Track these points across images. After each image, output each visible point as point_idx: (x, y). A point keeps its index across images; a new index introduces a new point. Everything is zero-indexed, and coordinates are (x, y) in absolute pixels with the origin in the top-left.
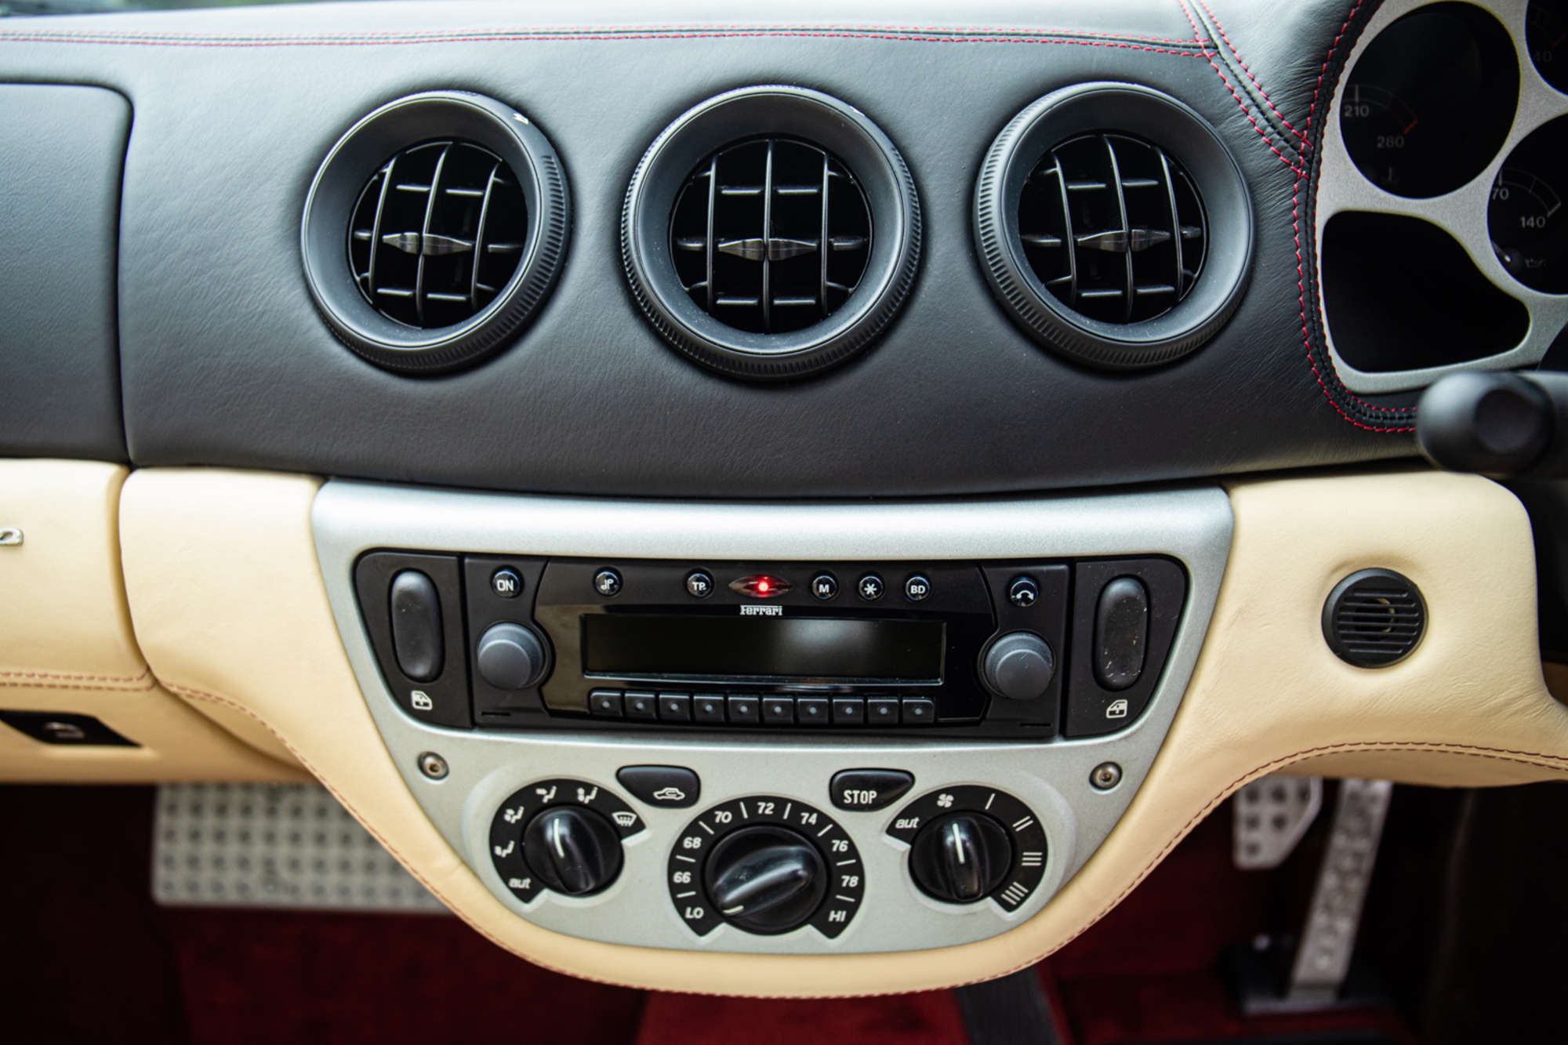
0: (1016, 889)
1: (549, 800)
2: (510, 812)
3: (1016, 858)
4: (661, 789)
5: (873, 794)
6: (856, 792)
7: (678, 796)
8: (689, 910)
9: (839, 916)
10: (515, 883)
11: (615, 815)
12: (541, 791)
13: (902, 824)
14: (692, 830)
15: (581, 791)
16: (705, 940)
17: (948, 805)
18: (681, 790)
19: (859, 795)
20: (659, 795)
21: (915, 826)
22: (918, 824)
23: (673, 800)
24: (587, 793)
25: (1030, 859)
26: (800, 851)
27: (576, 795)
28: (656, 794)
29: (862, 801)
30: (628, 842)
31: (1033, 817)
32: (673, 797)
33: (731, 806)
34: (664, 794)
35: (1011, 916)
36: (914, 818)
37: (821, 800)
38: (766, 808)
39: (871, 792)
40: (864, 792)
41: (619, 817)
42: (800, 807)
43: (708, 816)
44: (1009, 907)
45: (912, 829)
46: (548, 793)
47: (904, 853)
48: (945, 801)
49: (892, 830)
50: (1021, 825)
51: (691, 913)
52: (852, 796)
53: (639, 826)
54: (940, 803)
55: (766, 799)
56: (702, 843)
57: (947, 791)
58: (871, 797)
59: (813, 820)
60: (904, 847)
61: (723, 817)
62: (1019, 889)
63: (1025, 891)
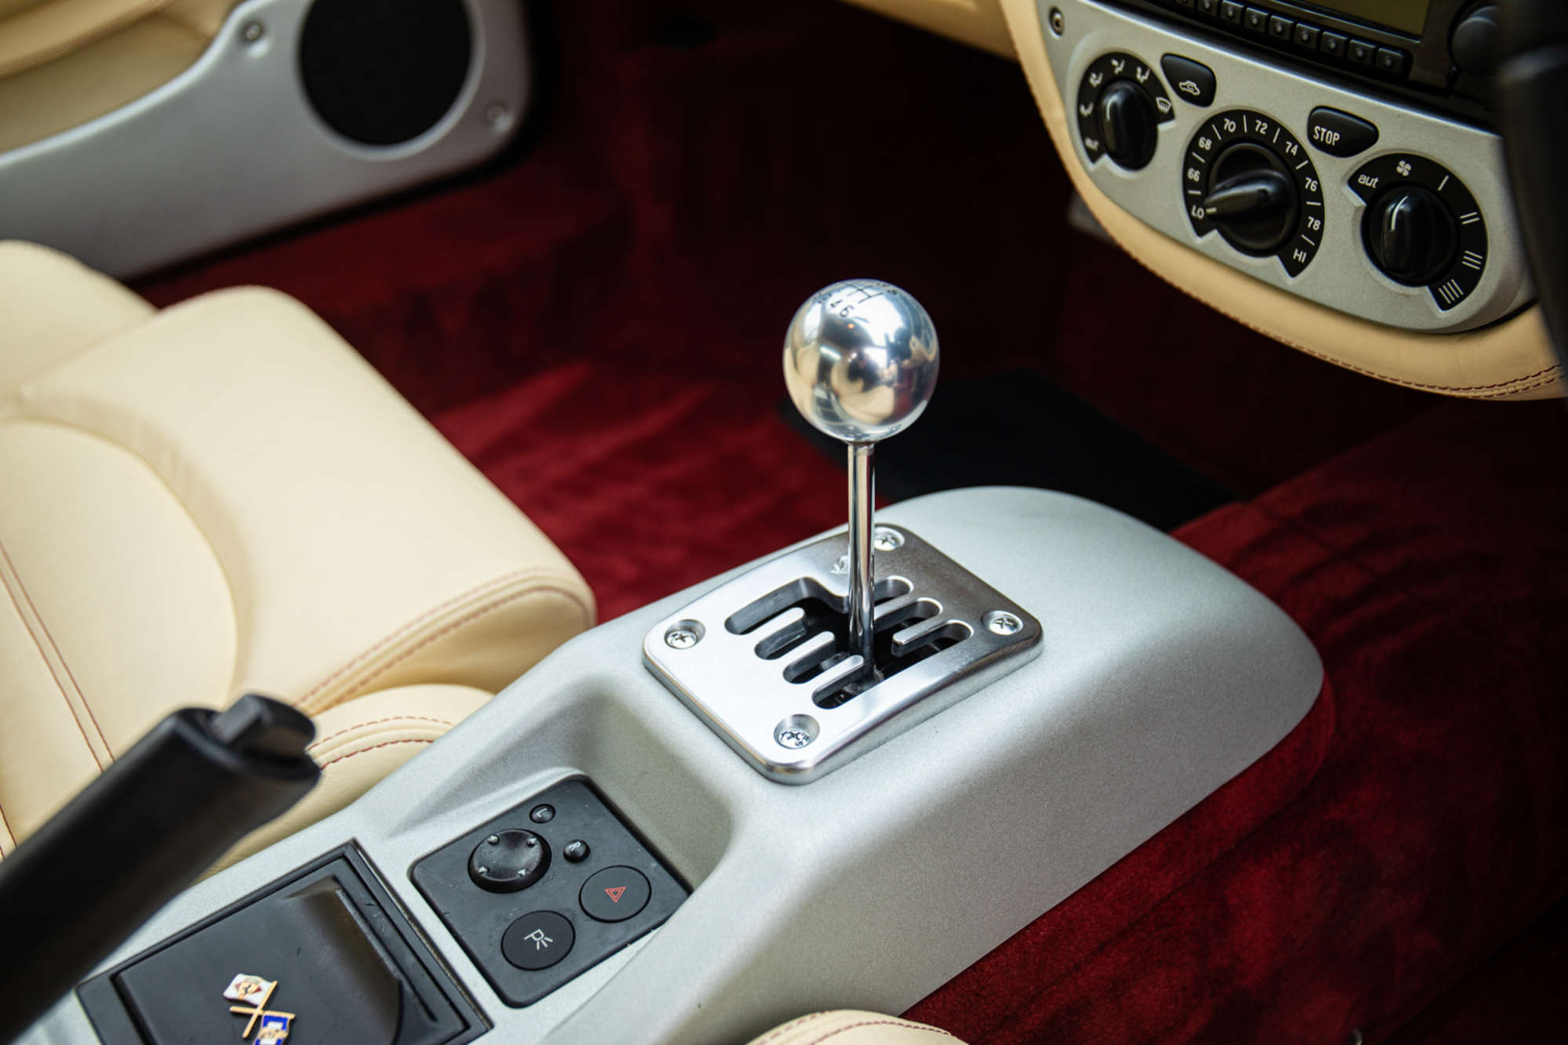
0: (1452, 287)
1: (1119, 73)
2: (1094, 76)
3: (1458, 255)
4: (1184, 81)
5: (1336, 137)
6: (1324, 130)
7: (1195, 91)
8: (1194, 208)
9: (1299, 255)
10: (1089, 142)
11: (1158, 99)
12: (1115, 63)
13: (1363, 180)
14: (1204, 130)
15: (1139, 70)
16: (1198, 241)
17: (1399, 170)
18: (1198, 87)
19: (1325, 133)
20: (1183, 86)
21: (1374, 186)
22: (1377, 183)
23: (1191, 94)
24: (1143, 73)
25: (1470, 260)
26: (1280, 179)
27: (1136, 72)
28: (1181, 84)
29: (1327, 141)
30: (1163, 128)
31: (1479, 215)
32: (1191, 91)
33: (1235, 114)
34: (1185, 87)
35: (1442, 314)
36: (1375, 178)
37: (1299, 130)
38: (1261, 127)
39: (1336, 134)
40: (1330, 132)
41: (1160, 102)
42: (1287, 135)
43: (1218, 119)
44: (1444, 306)
45: (1371, 187)
46: (1119, 66)
47: (1357, 209)
48: (1404, 169)
49: (1353, 183)
50: (1468, 219)
51: (1196, 212)
52: (1320, 132)
53: (1170, 116)
54: (1406, 174)
55: (1264, 118)
56: (1212, 145)
57: (1409, 158)
58: (1335, 139)
59: (1294, 151)
60: (1359, 203)
61: (1230, 125)
62: (1457, 291)
63: (1462, 293)
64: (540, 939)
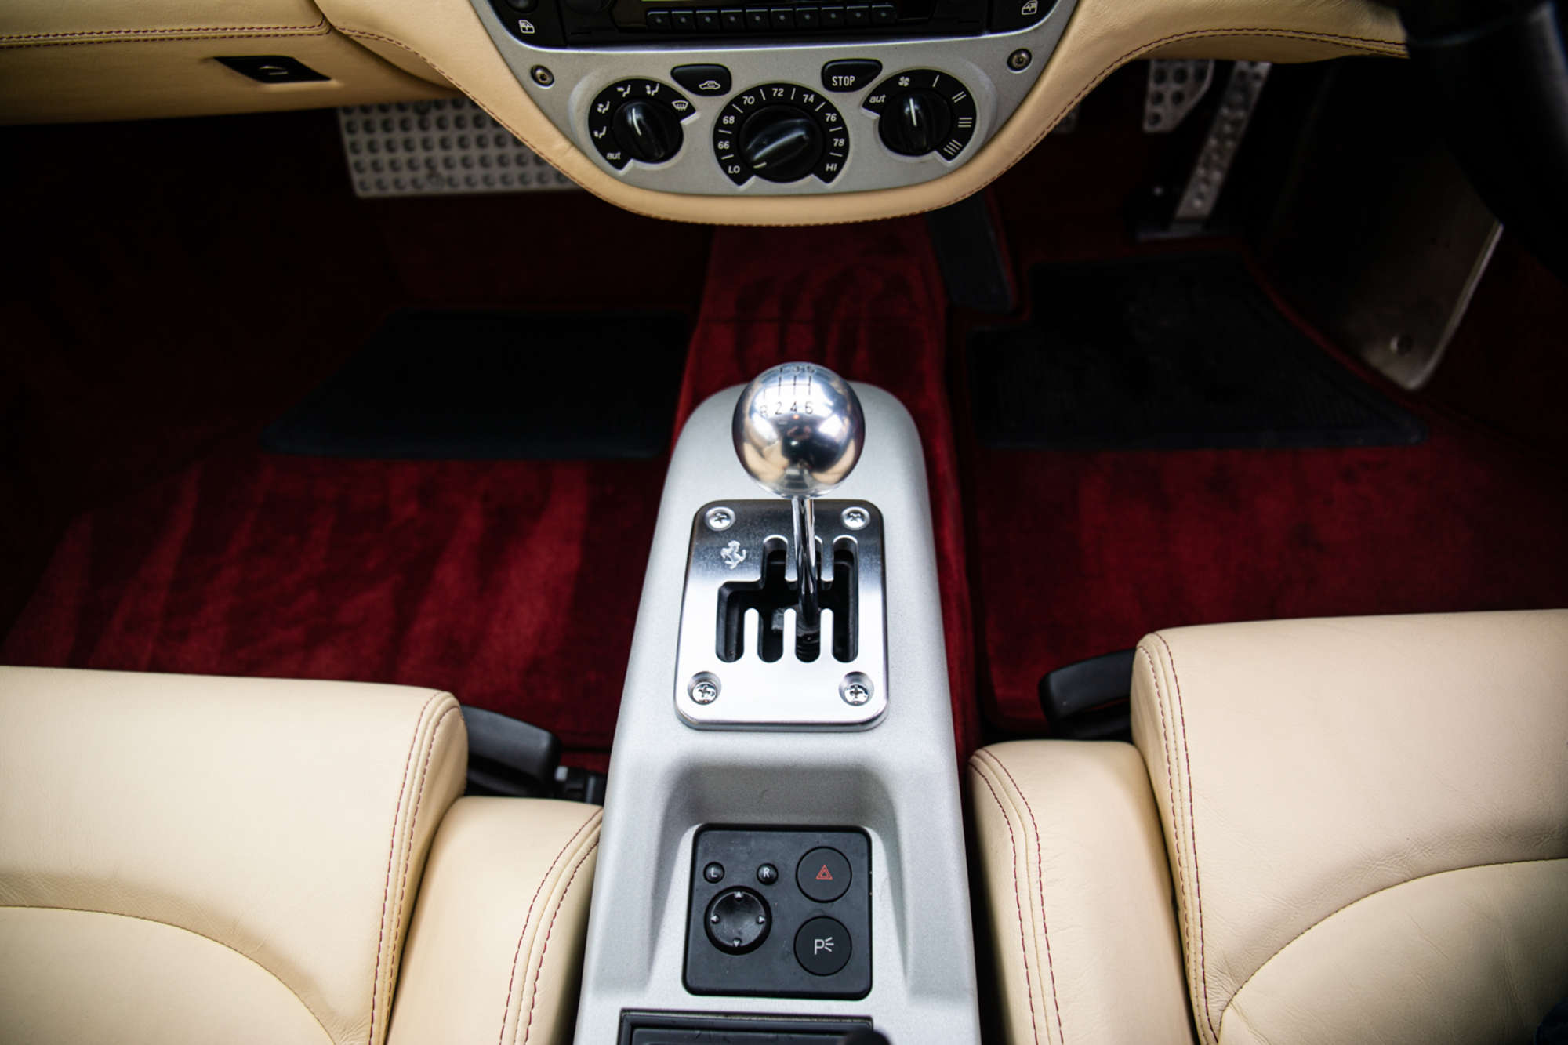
0: (955, 143)
1: (627, 95)
2: (601, 106)
3: (955, 121)
4: (704, 82)
5: (852, 79)
6: (841, 78)
7: (716, 86)
8: (730, 168)
9: (833, 167)
10: (610, 156)
11: (674, 103)
12: (620, 89)
13: (874, 100)
14: (727, 110)
15: (648, 87)
16: (742, 188)
17: (906, 84)
18: (717, 82)
19: (843, 80)
20: (703, 87)
21: (883, 101)
22: (885, 99)
23: (712, 90)
24: (653, 88)
25: (964, 122)
26: (804, 123)
27: (645, 90)
28: (700, 86)
29: (845, 84)
30: (685, 122)
31: (967, 92)
32: (713, 87)
33: (753, 91)
34: (706, 86)
35: (950, 163)
36: (882, 95)
37: (816, 84)
38: (778, 92)
39: (851, 77)
40: (846, 77)
41: (676, 104)
42: (802, 90)
43: (738, 100)
44: (949, 157)
45: (881, 103)
46: (626, 90)
47: (875, 120)
48: (904, 82)
49: (867, 105)
50: (958, 98)
51: (732, 170)
52: (838, 80)
53: (691, 110)
54: (901, 84)
55: (778, 85)
56: (735, 120)
57: (905, 74)
58: (851, 81)
59: (812, 99)
60: (875, 116)
61: (749, 100)
62: (956, 144)
63: (960, 145)
64: (823, 944)
